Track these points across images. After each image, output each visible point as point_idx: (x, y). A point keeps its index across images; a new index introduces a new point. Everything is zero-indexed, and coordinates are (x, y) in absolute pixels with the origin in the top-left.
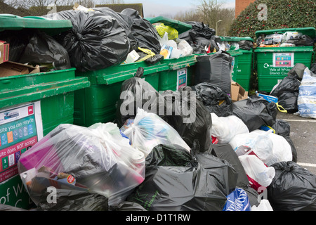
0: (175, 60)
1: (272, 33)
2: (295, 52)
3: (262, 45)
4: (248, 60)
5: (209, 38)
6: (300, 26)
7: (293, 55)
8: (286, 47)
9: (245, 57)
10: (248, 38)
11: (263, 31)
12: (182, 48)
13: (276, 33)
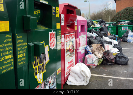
0: (97, 27)
1: (122, 21)
2: (128, 26)
3: (119, 25)
4: (115, 29)
5: (104, 23)
6: (131, 19)
7: (127, 27)
8: (126, 25)
9: (114, 28)
10: (115, 23)
11: (120, 21)
12: (98, 25)
13: (123, 21)
